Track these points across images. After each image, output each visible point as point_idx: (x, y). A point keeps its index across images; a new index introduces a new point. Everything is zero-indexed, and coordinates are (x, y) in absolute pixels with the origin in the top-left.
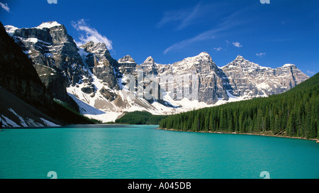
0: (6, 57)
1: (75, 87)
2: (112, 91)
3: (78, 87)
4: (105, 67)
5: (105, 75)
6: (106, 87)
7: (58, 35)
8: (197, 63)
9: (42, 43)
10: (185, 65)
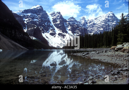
0: (5, 20)
1: (47, 33)
2: (64, 34)
3: (48, 33)
4: (60, 23)
5: (60, 26)
6: (61, 32)
7: (39, 11)
8: (107, 17)
9: (33, 15)
10: (101, 19)
